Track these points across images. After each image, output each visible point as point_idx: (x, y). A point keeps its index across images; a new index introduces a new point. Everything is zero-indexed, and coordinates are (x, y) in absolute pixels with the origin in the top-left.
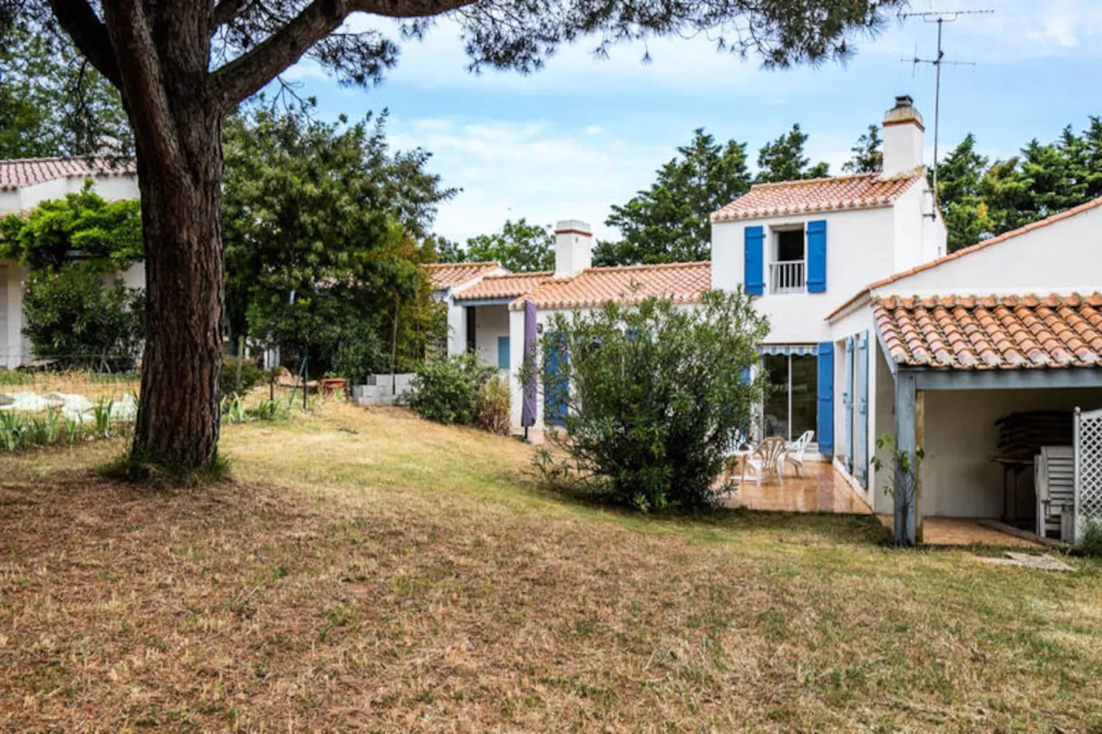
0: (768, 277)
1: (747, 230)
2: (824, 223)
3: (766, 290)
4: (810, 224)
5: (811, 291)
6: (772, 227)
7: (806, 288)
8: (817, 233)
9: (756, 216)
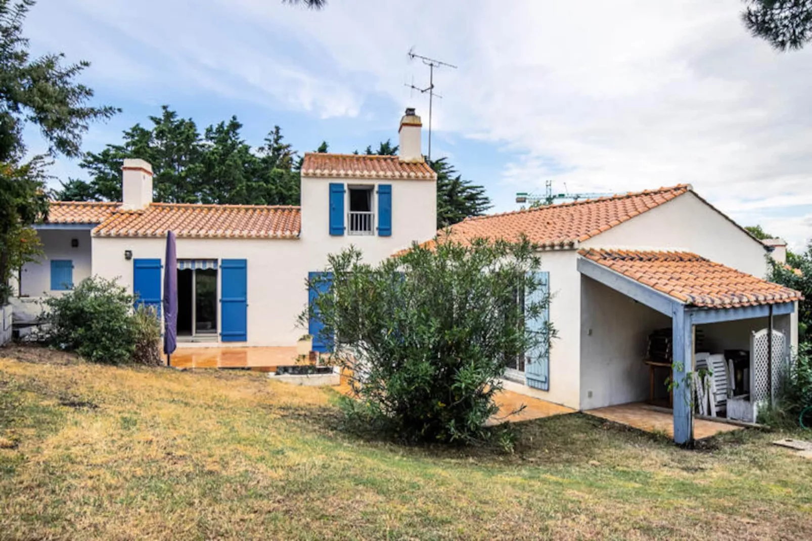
0: (346, 223)
1: (331, 185)
2: (389, 187)
3: (346, 232)
4: (380, 186)
5: (380, 235)
6: (349, 185)
7: (376, 232)
8: (385, 193)
9: (338, 176)
